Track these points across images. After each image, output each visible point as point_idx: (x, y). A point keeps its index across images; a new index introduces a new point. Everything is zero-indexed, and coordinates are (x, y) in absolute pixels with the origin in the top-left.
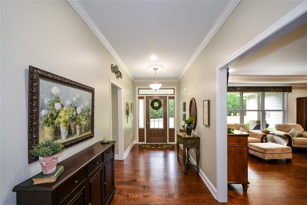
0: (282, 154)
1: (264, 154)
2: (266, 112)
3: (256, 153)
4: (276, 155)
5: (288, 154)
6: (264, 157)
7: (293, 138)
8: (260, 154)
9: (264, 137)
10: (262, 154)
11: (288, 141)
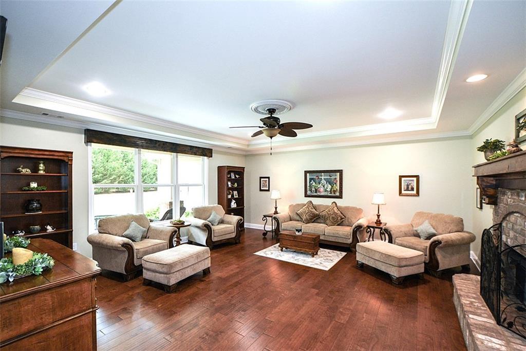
0: (197, 265)
1: (168, 276)
2: (180, 187)
3: (155, 276)
4: (189, 269)
5: (206, 260)
6: (169, 282)
7: (212, 227)
8: (161, 277)
9: (174, 235)
10: (165, 275)
11: (207, 233)
